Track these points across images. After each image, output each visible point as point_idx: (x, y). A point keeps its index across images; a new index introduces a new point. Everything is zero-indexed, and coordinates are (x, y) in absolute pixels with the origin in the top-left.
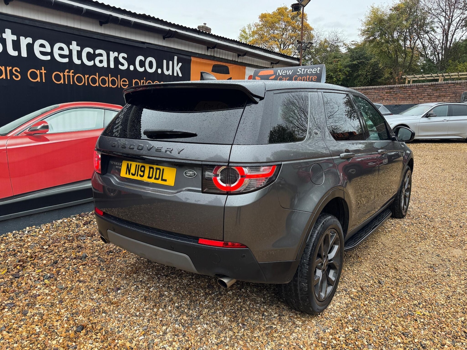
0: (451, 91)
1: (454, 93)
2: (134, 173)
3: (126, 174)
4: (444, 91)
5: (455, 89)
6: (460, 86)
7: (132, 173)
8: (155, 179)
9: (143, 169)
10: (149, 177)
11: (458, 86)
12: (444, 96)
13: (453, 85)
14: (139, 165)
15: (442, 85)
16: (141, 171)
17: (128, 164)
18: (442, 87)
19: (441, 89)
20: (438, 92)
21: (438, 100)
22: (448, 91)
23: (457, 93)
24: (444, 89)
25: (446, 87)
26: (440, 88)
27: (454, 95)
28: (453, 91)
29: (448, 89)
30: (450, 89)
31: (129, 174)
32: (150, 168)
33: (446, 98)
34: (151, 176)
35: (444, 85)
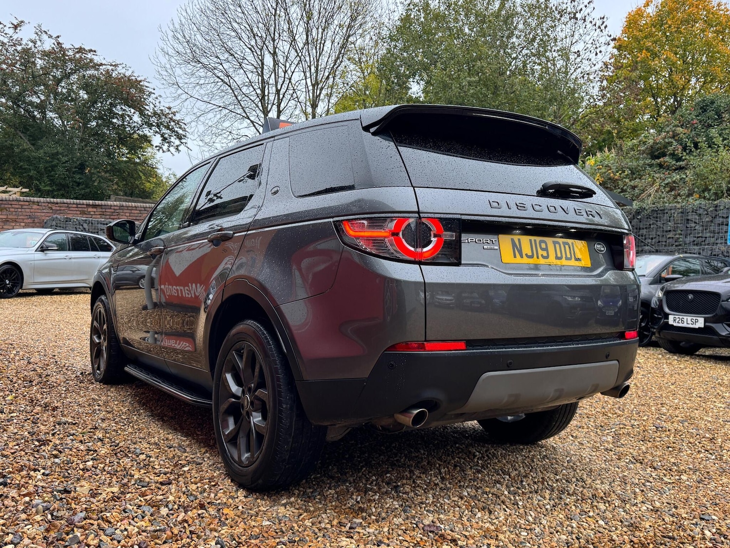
0: (24, 214)
1: (30, 217)
2: (530, 254)
3: (515, 257)
4: (14, 213)
5: (32, 210)
6: (38, 207)
7: (526, 255)
8: (567, 259)
9: (543, 246)
10: (557, 258)
11: (35, 207)
12: (16, 221)
13: (27, 203)
14: (535, 241)
15: (10, 203)
16: (542, 249)
17: (513, 240)
18: (10, 206)
19: (9, 208)
20: (4, 213)
21: (5, 227)
22: (20, 213)
23: (35, 218)
24: (13, 210)
25: (17, 206)
26: (6, 206)
27: (29, 221)
28: (28, 214)
29: (20, 210)
30: (23, 210)
31: (522, 256)
32: (555, 243)
33: (18, 224)
34: (559, 255)
35: (13, 203)
